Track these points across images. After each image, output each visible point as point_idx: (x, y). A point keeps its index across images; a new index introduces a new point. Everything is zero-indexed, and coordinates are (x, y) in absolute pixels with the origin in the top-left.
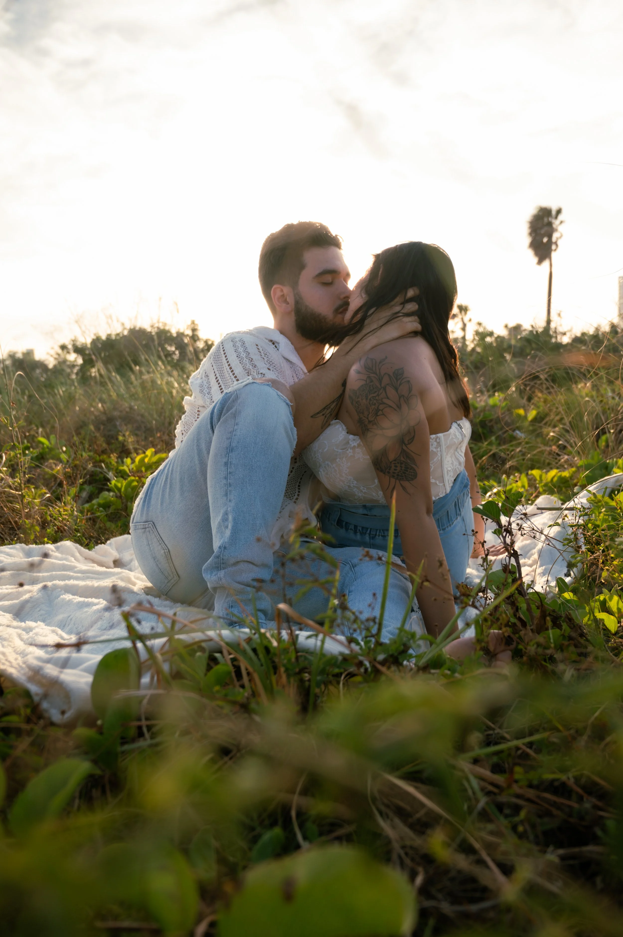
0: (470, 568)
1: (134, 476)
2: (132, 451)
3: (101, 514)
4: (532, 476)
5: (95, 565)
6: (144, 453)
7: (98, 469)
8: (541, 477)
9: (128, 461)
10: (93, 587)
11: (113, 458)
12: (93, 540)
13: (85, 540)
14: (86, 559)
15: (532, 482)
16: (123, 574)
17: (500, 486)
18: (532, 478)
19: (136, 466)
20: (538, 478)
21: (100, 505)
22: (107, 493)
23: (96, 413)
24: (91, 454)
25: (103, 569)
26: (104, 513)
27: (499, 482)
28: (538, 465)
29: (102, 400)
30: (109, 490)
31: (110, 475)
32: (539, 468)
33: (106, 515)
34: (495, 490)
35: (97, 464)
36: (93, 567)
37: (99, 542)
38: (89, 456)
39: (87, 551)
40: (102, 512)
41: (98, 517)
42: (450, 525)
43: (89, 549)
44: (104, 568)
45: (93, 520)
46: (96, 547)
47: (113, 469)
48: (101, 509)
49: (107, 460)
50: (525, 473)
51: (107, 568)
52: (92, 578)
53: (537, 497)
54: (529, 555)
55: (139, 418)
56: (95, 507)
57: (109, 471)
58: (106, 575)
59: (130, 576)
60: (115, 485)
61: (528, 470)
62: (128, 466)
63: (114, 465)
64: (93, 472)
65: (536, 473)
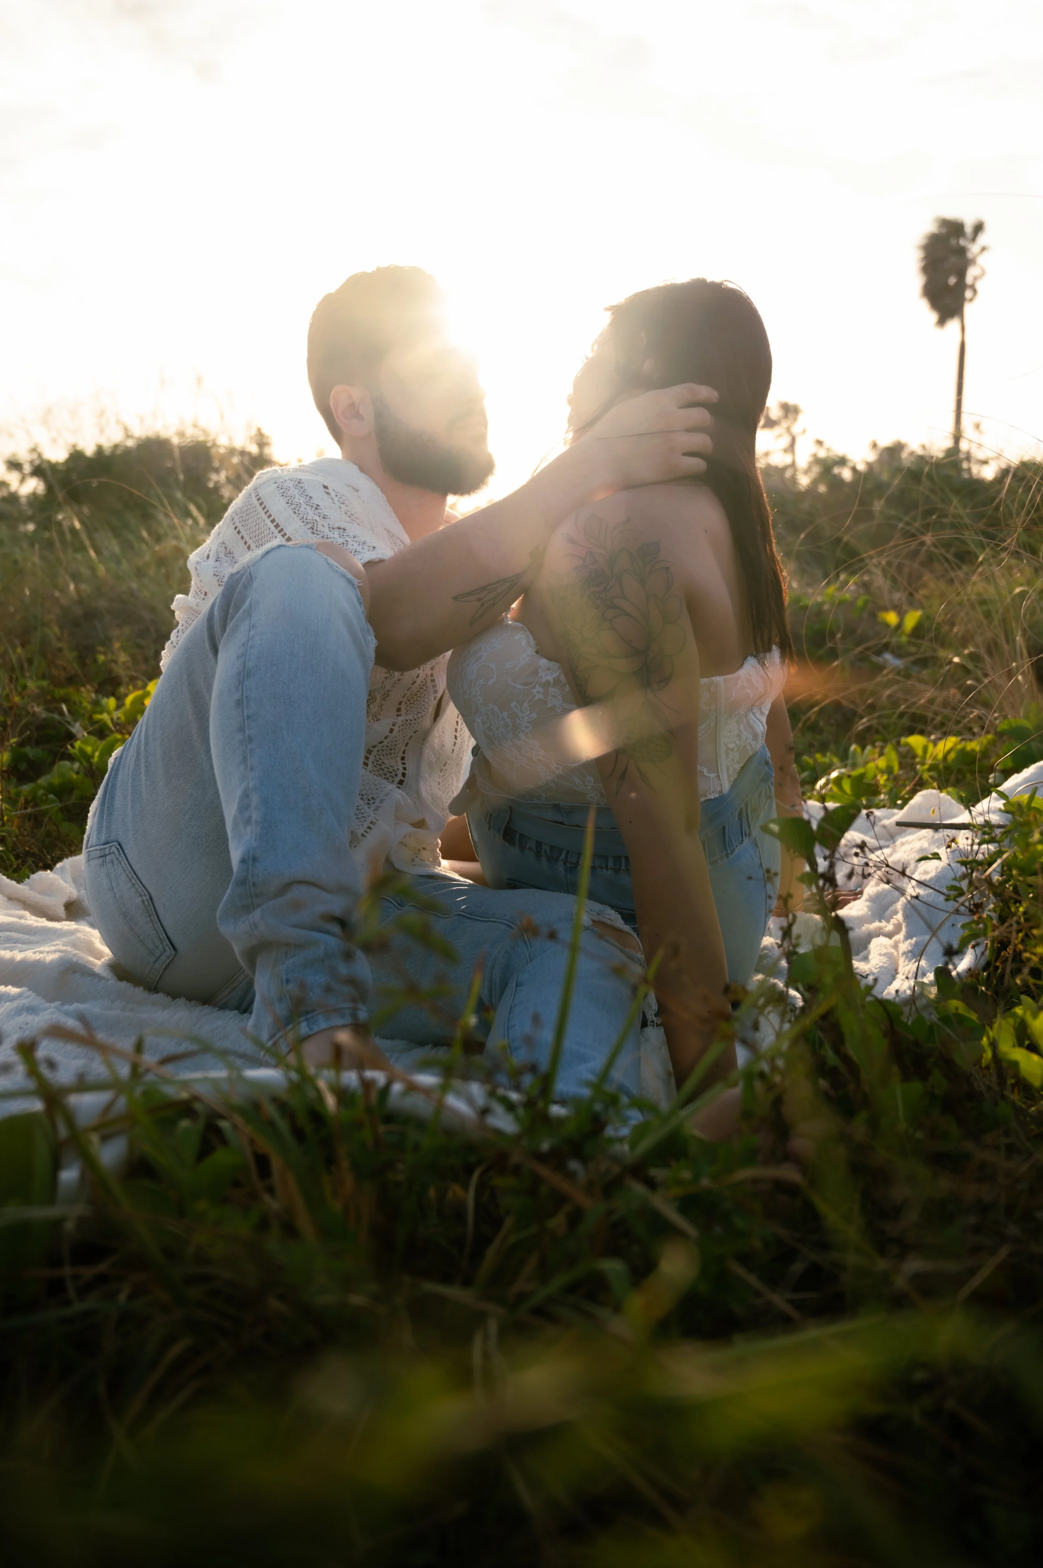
0: (770, 936)
1: (121, 733)
2: (125, 680)
3: (52, 806)
4: (907, 748)
5: (27, 914)
6: (145, 686)
7: (56, 717)
8: (925, 749)
9: (112, 702)
10: (12, 961)
11: (86, 695)
12: (30, 861)
13: (12, 858)
14: (10, 899)
15: (909, 760)
16: (79, 935)
17: (845, 766)
18: (908, 752)
19: (125, 714)
20: (919, 752)
21: (51, 789)
22: (67, 763)
23: (64, 602)
24: (45, 683)
25: (43, 922)
26: (57, 805)
27: (844, 757)
28: (920, 727)
29: (76, 577)
30: (71, 758)
31: (77, 728)
32: (922, 733)
33: (61, 809)
34: (834, 775)
35: (52, 703)
36: (21, 917)
37: (41, 864)
38: (38, 687)
39: (14, 883)
40: (53, 802)
41: (44, 813)
42: (727, 855)
43: (19, 881)
44: (44, 919)
45: (36, 820)
46: (32, 876)
47: (83, 715)
48: (51, 796)
49: (76, 698)
50: (894, 741)
51: (51, 918)
52: (16, 941)
53: (913, 792)
54: (889, 912)
55: (146, 615)
56: (41, 792)
57: (75, 721)
58: (45, 935)
59: (93, 939)
60: (81, 750)
61: (901, 735)
62: (109, 713)
63: (85, 708)
64: (45, 719)
65: (916, 741)
